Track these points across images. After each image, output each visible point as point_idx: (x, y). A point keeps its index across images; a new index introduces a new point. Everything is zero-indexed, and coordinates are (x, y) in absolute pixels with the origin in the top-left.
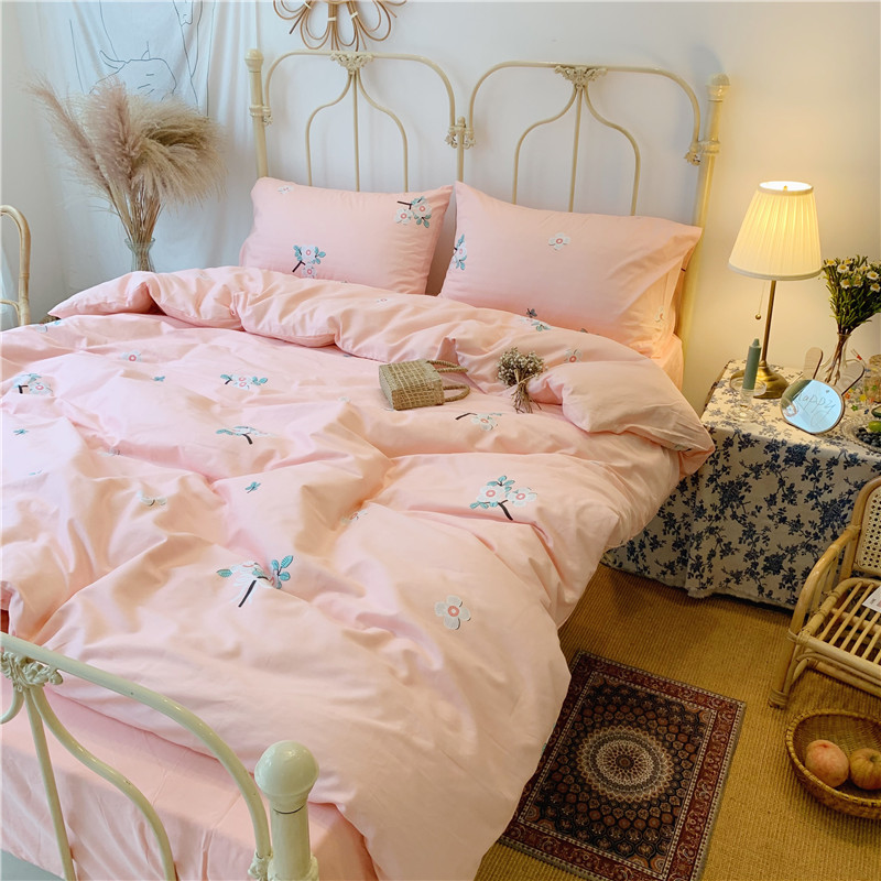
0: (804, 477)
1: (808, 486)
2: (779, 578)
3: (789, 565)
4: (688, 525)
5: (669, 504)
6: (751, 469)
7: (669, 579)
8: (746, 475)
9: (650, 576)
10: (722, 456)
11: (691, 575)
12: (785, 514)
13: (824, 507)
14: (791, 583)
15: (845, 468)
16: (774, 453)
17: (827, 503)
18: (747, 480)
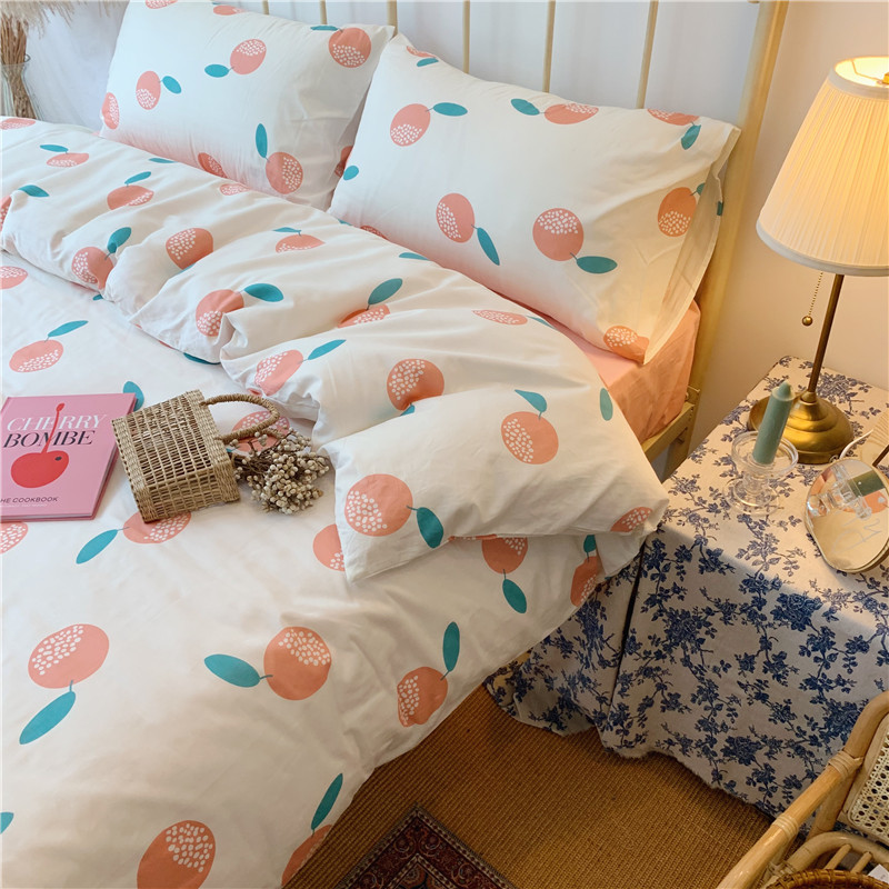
0: (804, 651)
1: (809, 667)
2: (748, 770)
6: (717, 603)
8: (709, 612)
10: (673, 572)
12: (766, 691)
13: (833, 706)
14: (766, 784)
15: (880, 662)
16: (756, 594)
17: (839, 704)
18: (710, 619)
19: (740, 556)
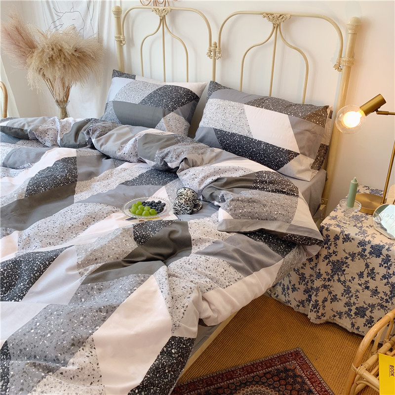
0: (381, 265)
1: (382, 271)
2: (364, 320)
3: (371, 315)
4: (313, 281)
5: (302, 268)
6: (349, 254)
7: (301, 309)
8: (347, 258)
9: (291, 306)
10: (333, 245)
11: (311, 311)
12: (369, 285)
13: (392, 285)
14: (371, 324)
16: (363, 247)
18: (347, 261)
19: (356, 235)
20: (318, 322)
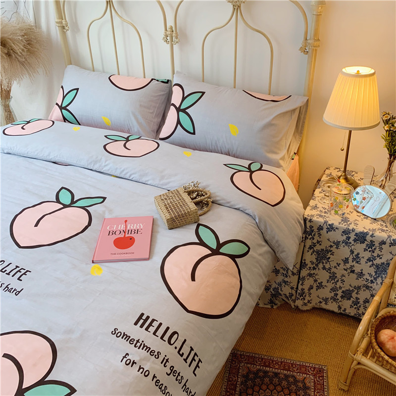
1: (367, 255)
2: (350, 302)
3: (357, 296)
6: (334, 243)
8: (331, 246)
10: (317, 235)
11: (298, 299)
12: (354, 269)
13: (377, 266)
14: (357, 305)
15: (390, 246)
16: (347, 235)
17: (379, 264)
18: (332, 249)
19: (339, 224)
20: (305, 308)
